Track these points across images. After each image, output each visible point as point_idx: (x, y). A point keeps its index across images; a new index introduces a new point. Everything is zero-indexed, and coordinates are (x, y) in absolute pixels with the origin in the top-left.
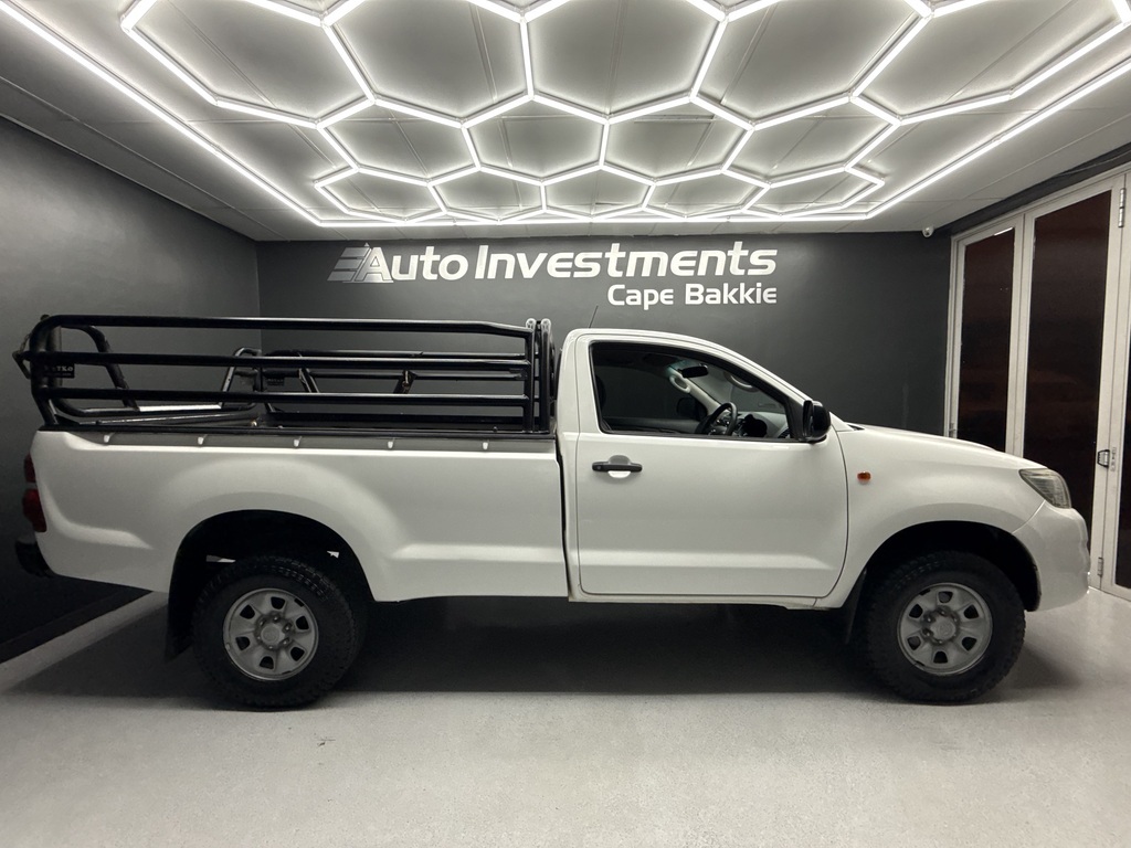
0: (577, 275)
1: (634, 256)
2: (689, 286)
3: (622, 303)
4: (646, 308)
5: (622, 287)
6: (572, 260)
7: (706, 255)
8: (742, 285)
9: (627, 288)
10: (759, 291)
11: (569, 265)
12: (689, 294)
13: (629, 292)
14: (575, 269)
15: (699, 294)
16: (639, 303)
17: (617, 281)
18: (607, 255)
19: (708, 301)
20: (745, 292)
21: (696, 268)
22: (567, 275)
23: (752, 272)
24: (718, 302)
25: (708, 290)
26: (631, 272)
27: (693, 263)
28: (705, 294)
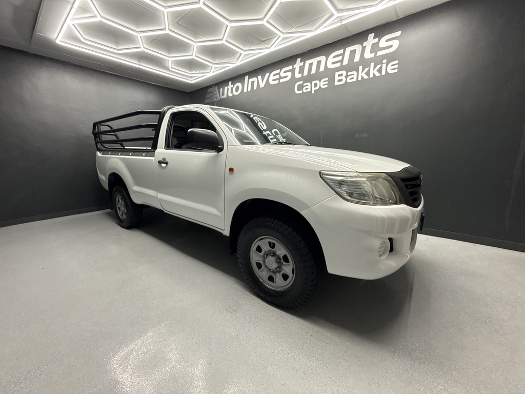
0: (281, 81)
1: (308, 62)
2: (337, 74)
3: (301, 92)
4: (313, 92)
5: (301, 82)
6: (279, 74)
7: (349, 50)
8: (372, 65)
9: (303, 83)
10: (384, 66)
11: (277, 77)
12: (337, 78)
13: (305, 84)
14: (281, 78)
15: (343, 78)
16: (309, 90)
17: (299, 79)
18: (295, 66)
19: (349, 81)
20: (374, 69)
21: (342, 61)
22: (277, 82)
23: (379, 53)
24: (355, 80)
25: (349, 74)
26: (306, 73)
27: (340, 58)
28: (346, 77)
